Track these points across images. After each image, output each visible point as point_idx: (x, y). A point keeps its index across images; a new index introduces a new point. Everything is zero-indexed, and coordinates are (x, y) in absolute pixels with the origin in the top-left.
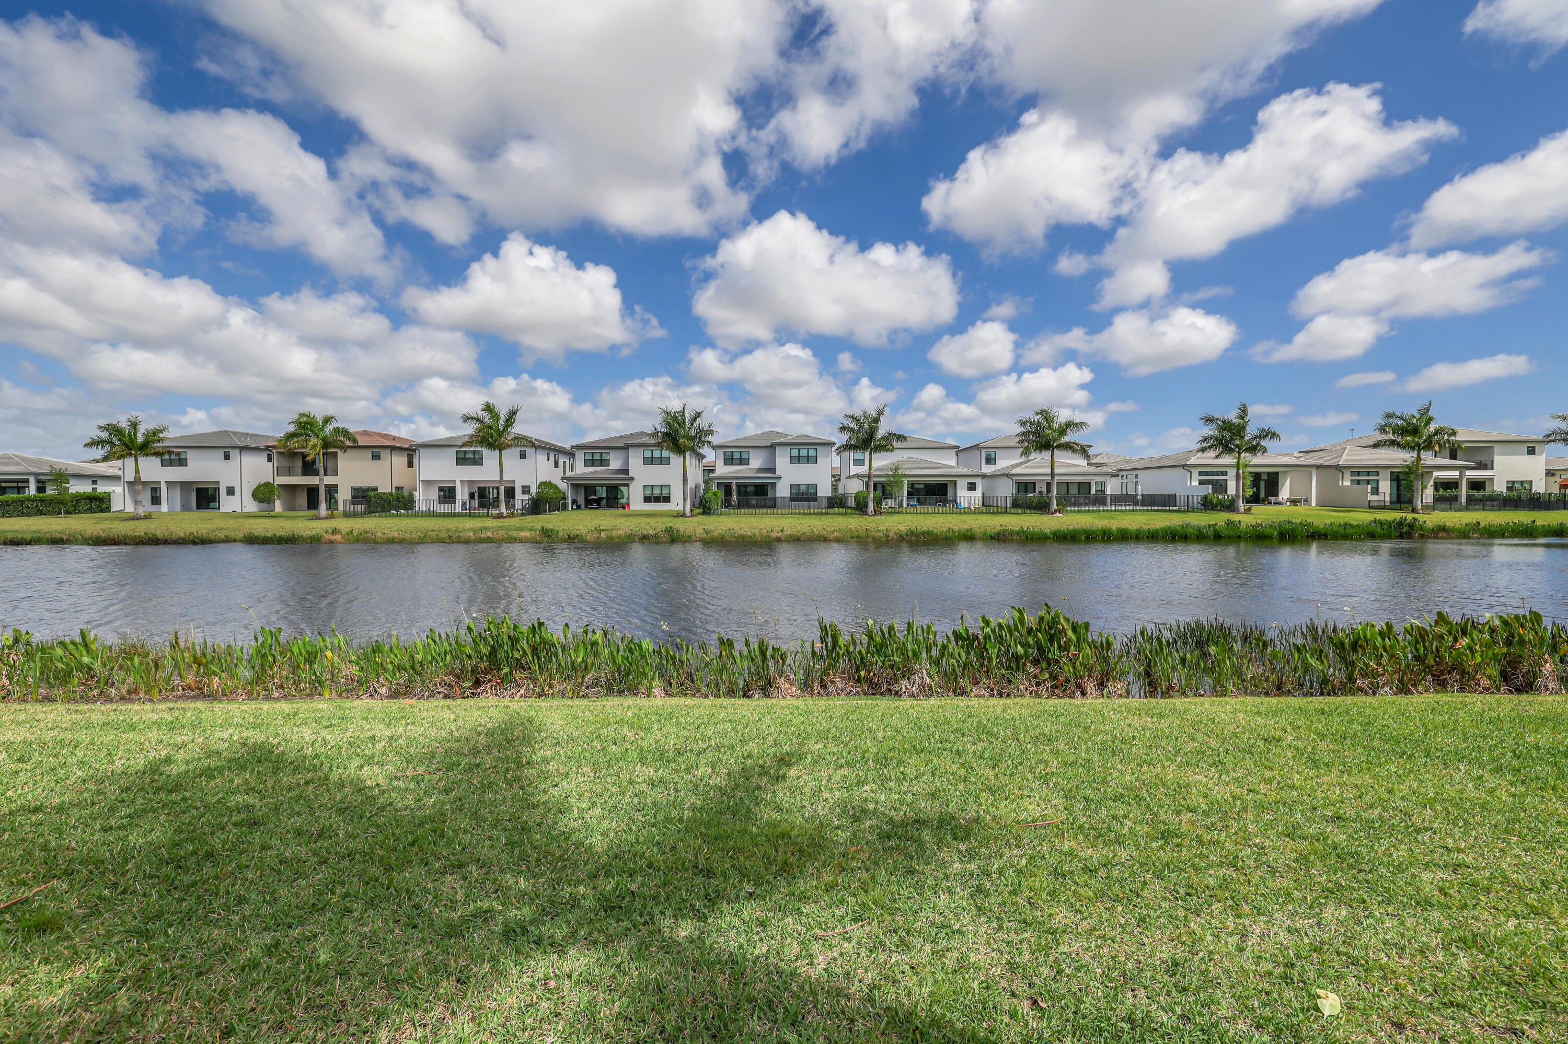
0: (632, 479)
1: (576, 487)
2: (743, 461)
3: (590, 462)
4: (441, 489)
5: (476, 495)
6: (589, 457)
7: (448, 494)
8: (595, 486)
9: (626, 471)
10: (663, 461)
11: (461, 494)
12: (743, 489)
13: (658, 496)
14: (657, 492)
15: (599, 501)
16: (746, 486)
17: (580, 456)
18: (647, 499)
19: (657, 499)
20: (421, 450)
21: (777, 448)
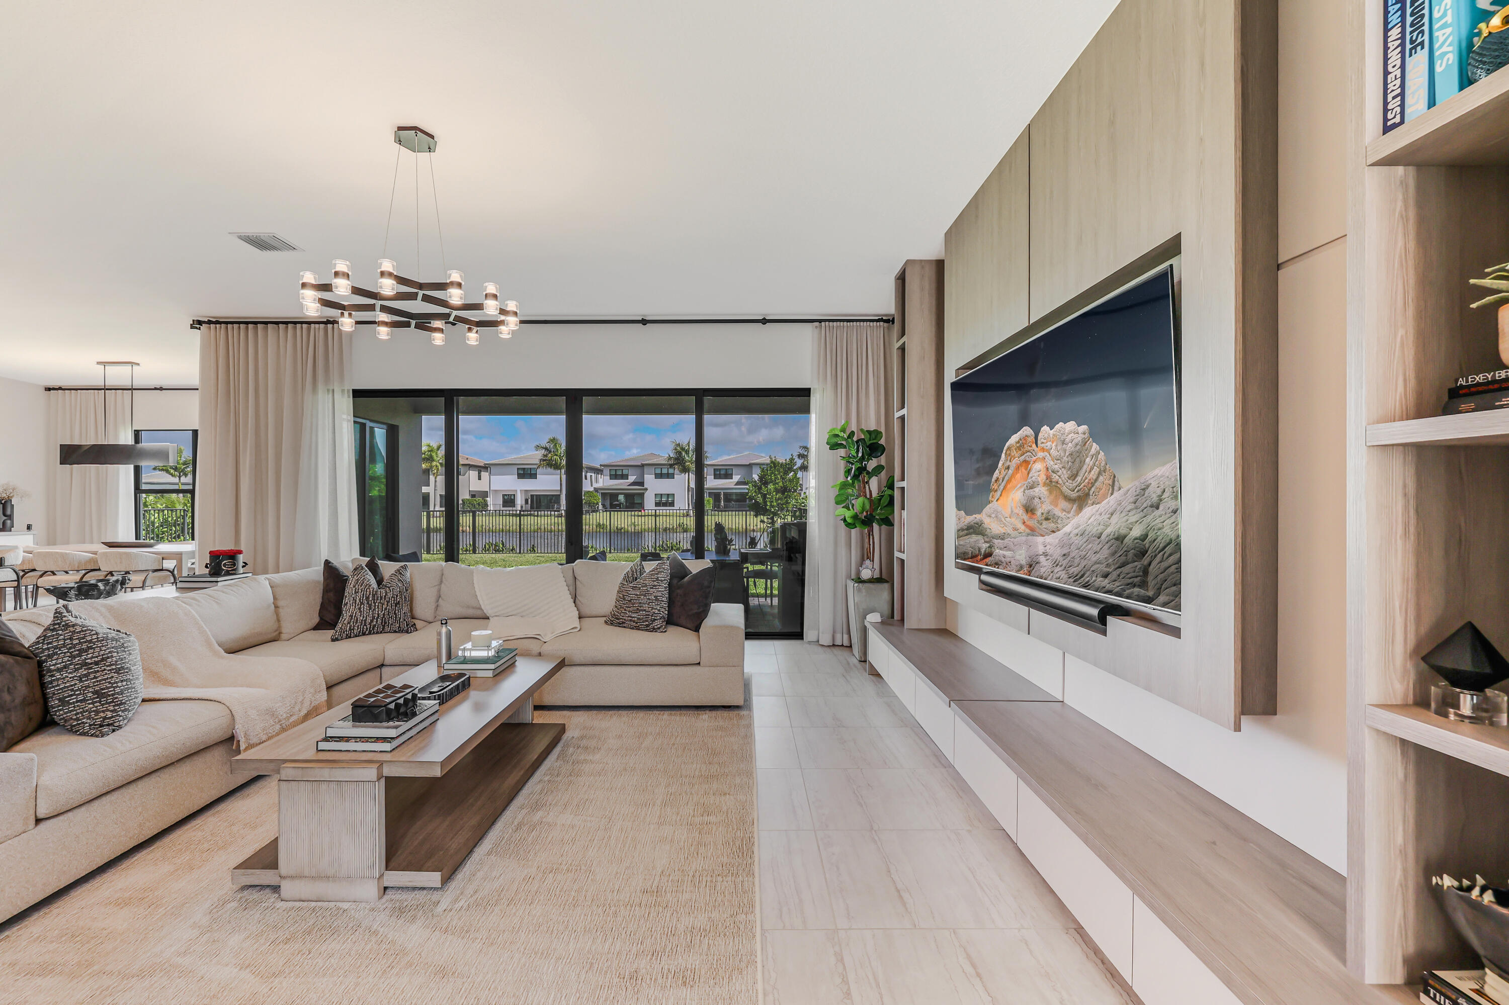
0: (646, 489)
1: (604, 495)
2: (728, 476)
3: (614, 476)
4: (504, 496)
5: (529, 500)
6: (613, 473)
7: (509, 501)
8: (617, 495)
9: (642, 484)
10: (670, 476)
11: (519, 501)
12: (728, 497)
13: (665, 501)
14: (664, 499)
15: (619, 505)
16: (731, 494)
17: (607, 471)
18: (657, 504)
19: (665, 504)
20: (492, 467)
21: (754, 466)
